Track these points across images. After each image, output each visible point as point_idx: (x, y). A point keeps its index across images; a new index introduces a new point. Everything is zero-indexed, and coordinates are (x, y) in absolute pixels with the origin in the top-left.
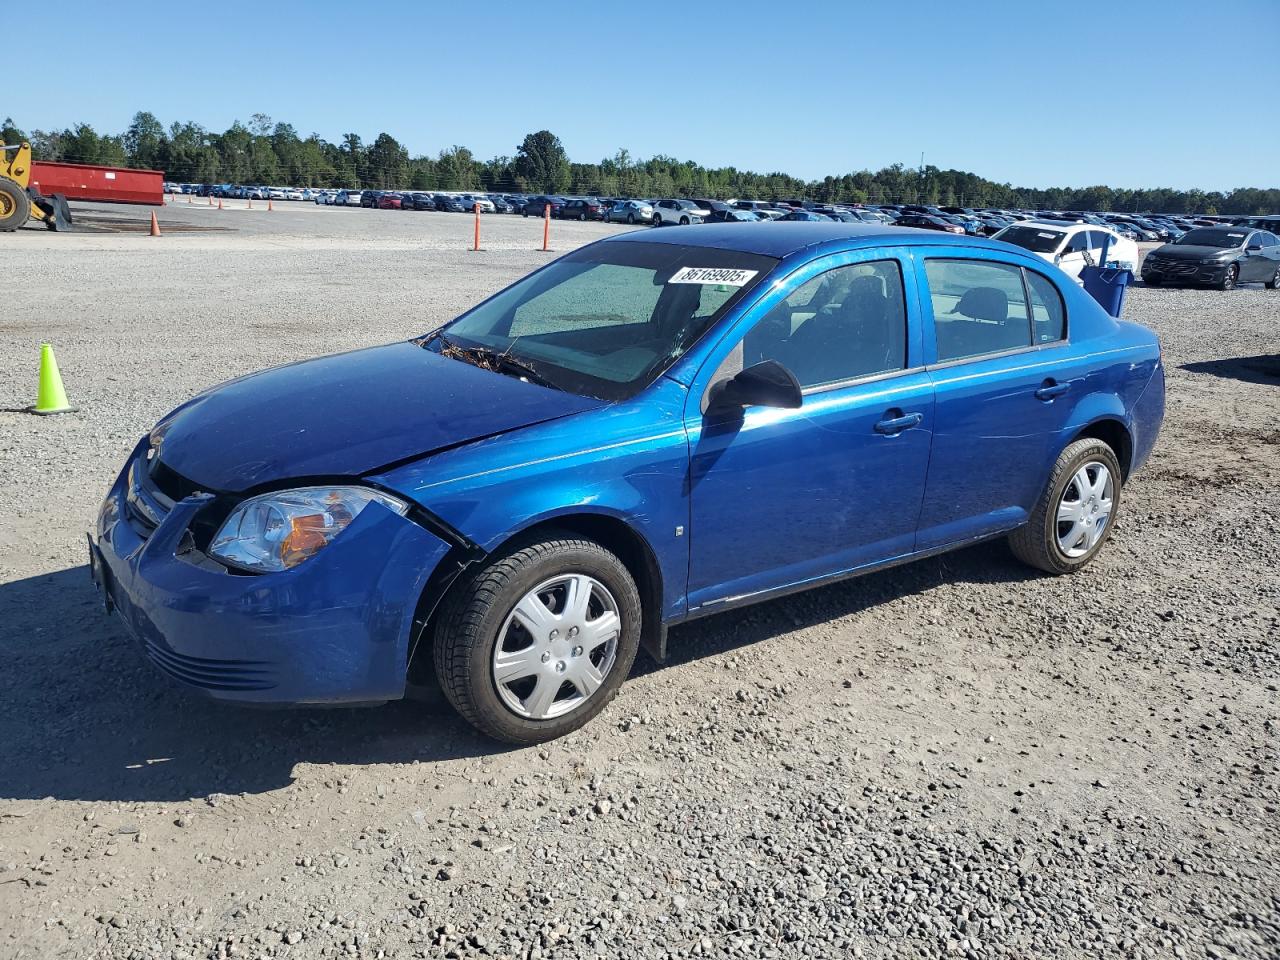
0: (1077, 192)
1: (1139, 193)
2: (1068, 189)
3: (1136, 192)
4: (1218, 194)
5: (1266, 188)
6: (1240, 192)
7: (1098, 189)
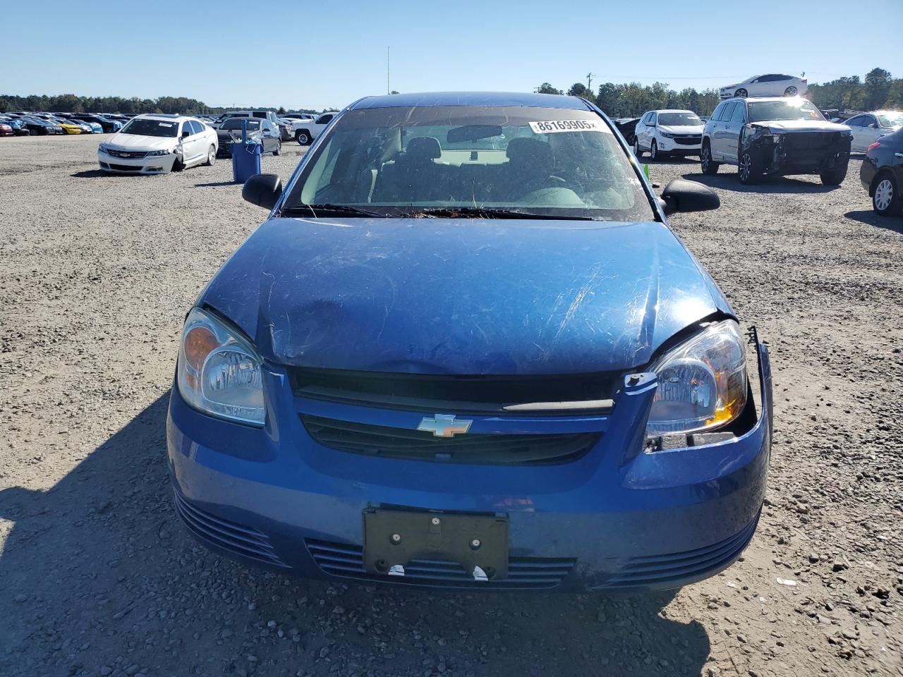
0: (52, 99)
1: (98, 100)
2: (44, 96)
3: (96, 99)
4: (149, 101)
5: (178, 97)
6: (163, 99)
7: (67, 96)
